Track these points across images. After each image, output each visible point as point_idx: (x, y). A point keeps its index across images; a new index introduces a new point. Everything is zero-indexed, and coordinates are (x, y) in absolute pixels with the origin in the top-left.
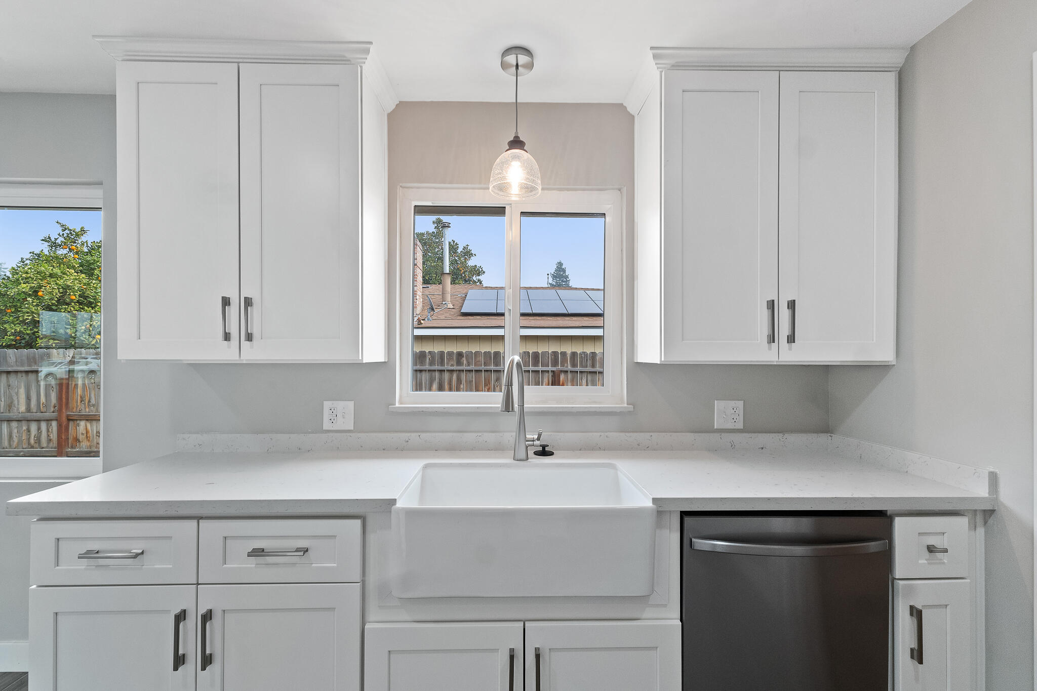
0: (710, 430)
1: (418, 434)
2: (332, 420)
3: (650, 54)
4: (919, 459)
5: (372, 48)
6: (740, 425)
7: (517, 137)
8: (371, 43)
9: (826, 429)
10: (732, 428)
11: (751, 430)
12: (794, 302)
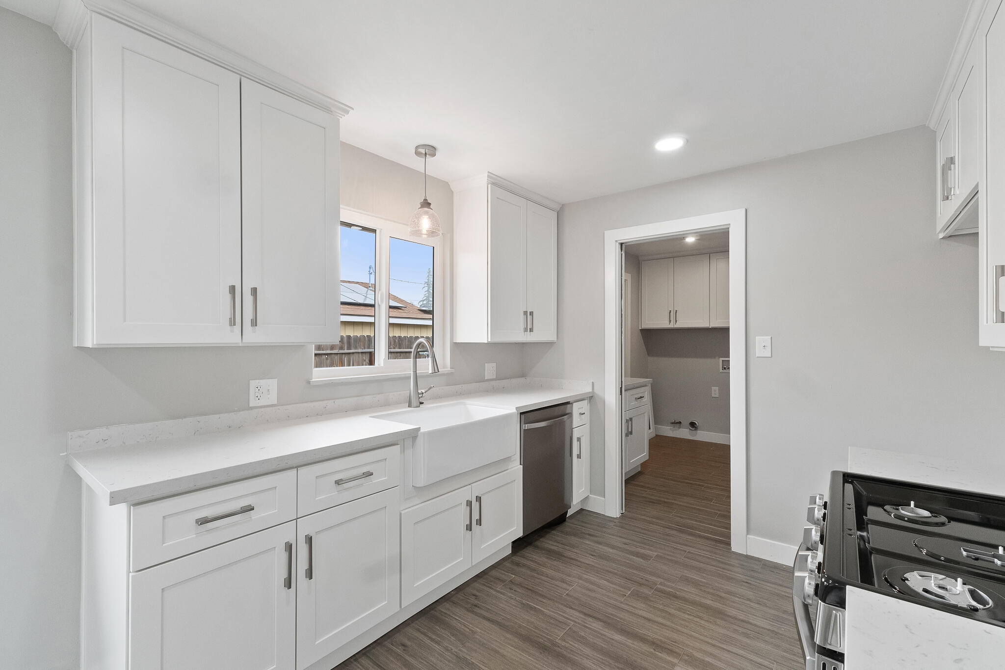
0: (484, 380)
1: (333, 401)
2: (259, 397)
3: (486, 174)
5: (351, 111)
6: (495, 377)
7: (426, 200)
8: (353, 109)
9: (523, 375)
10: (491, 378)
11: (498, 378)
12: (533, 312)
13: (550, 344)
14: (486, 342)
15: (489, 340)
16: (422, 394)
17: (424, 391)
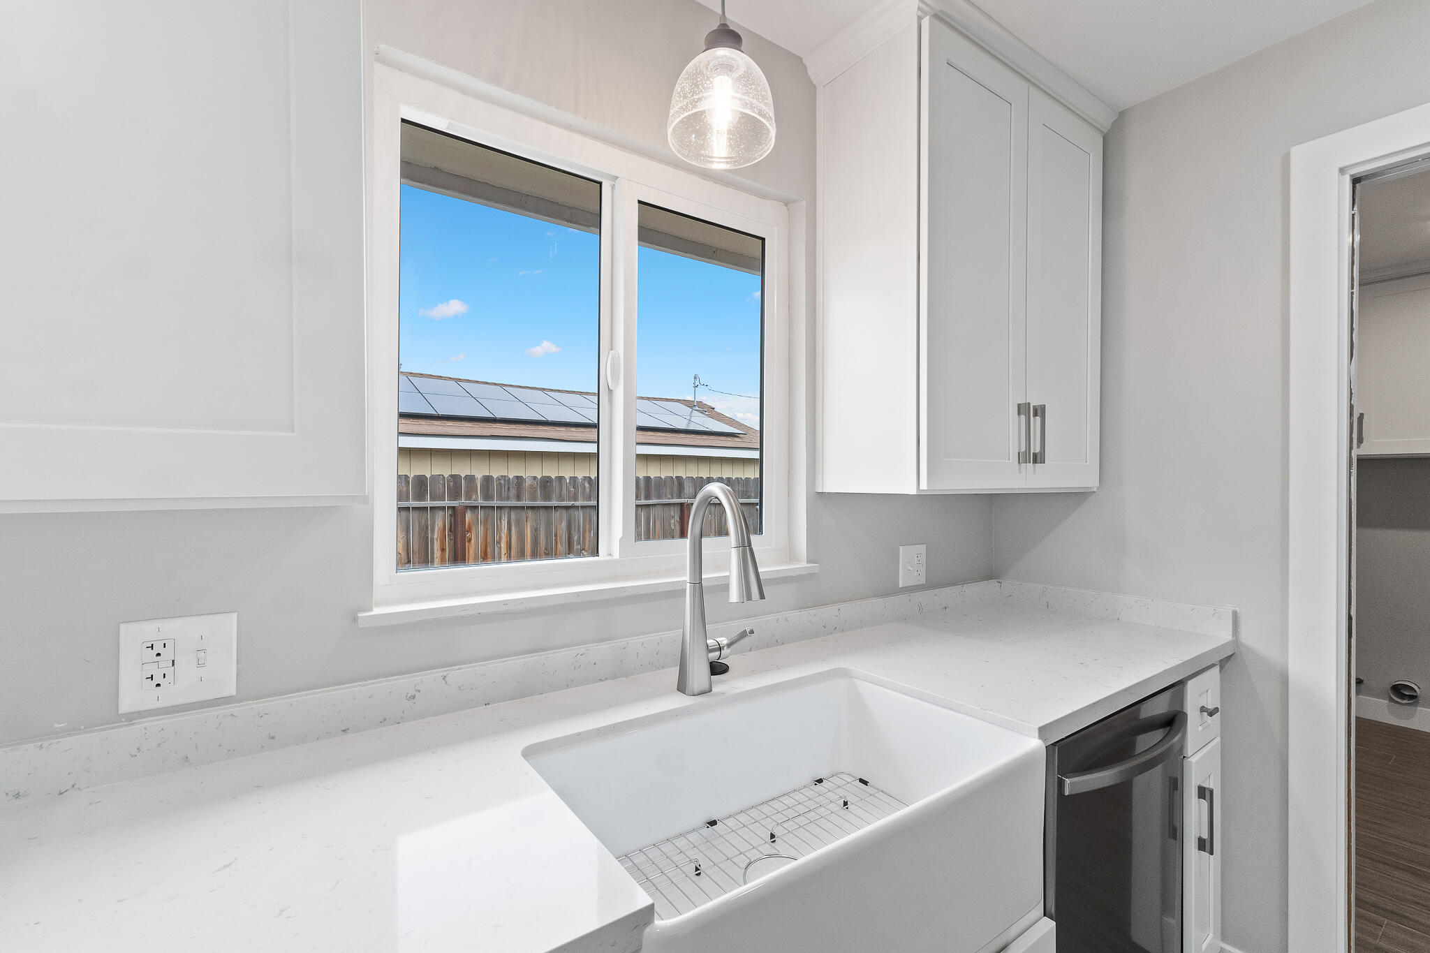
0: (893, 591)
2: (157, 678)
4: (1136, 602)
6: (923, 581)
7: (723, 26)
9: (991, 574)
10: (914, 584)
11: (932, 584)
12: (1043, 408)
13: (1077, 497)
14: (914, 492)
15: (924, 486)
16: (720, 649)
17: (724, 641)
